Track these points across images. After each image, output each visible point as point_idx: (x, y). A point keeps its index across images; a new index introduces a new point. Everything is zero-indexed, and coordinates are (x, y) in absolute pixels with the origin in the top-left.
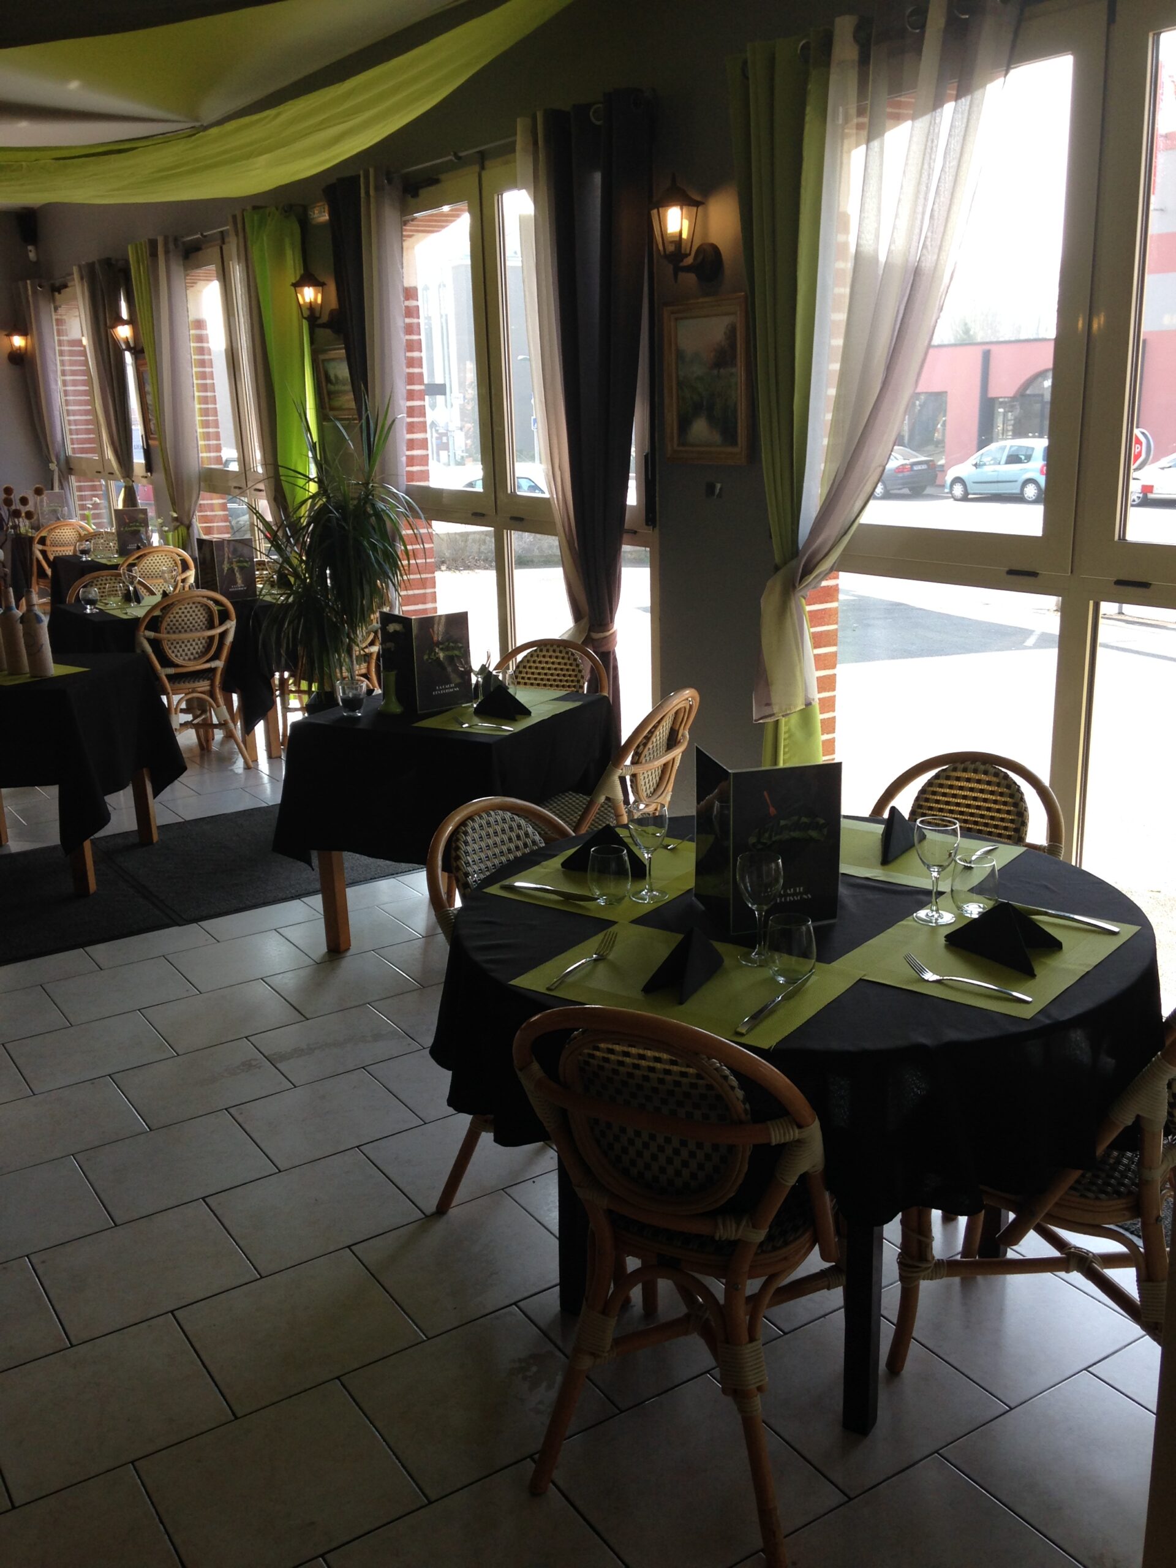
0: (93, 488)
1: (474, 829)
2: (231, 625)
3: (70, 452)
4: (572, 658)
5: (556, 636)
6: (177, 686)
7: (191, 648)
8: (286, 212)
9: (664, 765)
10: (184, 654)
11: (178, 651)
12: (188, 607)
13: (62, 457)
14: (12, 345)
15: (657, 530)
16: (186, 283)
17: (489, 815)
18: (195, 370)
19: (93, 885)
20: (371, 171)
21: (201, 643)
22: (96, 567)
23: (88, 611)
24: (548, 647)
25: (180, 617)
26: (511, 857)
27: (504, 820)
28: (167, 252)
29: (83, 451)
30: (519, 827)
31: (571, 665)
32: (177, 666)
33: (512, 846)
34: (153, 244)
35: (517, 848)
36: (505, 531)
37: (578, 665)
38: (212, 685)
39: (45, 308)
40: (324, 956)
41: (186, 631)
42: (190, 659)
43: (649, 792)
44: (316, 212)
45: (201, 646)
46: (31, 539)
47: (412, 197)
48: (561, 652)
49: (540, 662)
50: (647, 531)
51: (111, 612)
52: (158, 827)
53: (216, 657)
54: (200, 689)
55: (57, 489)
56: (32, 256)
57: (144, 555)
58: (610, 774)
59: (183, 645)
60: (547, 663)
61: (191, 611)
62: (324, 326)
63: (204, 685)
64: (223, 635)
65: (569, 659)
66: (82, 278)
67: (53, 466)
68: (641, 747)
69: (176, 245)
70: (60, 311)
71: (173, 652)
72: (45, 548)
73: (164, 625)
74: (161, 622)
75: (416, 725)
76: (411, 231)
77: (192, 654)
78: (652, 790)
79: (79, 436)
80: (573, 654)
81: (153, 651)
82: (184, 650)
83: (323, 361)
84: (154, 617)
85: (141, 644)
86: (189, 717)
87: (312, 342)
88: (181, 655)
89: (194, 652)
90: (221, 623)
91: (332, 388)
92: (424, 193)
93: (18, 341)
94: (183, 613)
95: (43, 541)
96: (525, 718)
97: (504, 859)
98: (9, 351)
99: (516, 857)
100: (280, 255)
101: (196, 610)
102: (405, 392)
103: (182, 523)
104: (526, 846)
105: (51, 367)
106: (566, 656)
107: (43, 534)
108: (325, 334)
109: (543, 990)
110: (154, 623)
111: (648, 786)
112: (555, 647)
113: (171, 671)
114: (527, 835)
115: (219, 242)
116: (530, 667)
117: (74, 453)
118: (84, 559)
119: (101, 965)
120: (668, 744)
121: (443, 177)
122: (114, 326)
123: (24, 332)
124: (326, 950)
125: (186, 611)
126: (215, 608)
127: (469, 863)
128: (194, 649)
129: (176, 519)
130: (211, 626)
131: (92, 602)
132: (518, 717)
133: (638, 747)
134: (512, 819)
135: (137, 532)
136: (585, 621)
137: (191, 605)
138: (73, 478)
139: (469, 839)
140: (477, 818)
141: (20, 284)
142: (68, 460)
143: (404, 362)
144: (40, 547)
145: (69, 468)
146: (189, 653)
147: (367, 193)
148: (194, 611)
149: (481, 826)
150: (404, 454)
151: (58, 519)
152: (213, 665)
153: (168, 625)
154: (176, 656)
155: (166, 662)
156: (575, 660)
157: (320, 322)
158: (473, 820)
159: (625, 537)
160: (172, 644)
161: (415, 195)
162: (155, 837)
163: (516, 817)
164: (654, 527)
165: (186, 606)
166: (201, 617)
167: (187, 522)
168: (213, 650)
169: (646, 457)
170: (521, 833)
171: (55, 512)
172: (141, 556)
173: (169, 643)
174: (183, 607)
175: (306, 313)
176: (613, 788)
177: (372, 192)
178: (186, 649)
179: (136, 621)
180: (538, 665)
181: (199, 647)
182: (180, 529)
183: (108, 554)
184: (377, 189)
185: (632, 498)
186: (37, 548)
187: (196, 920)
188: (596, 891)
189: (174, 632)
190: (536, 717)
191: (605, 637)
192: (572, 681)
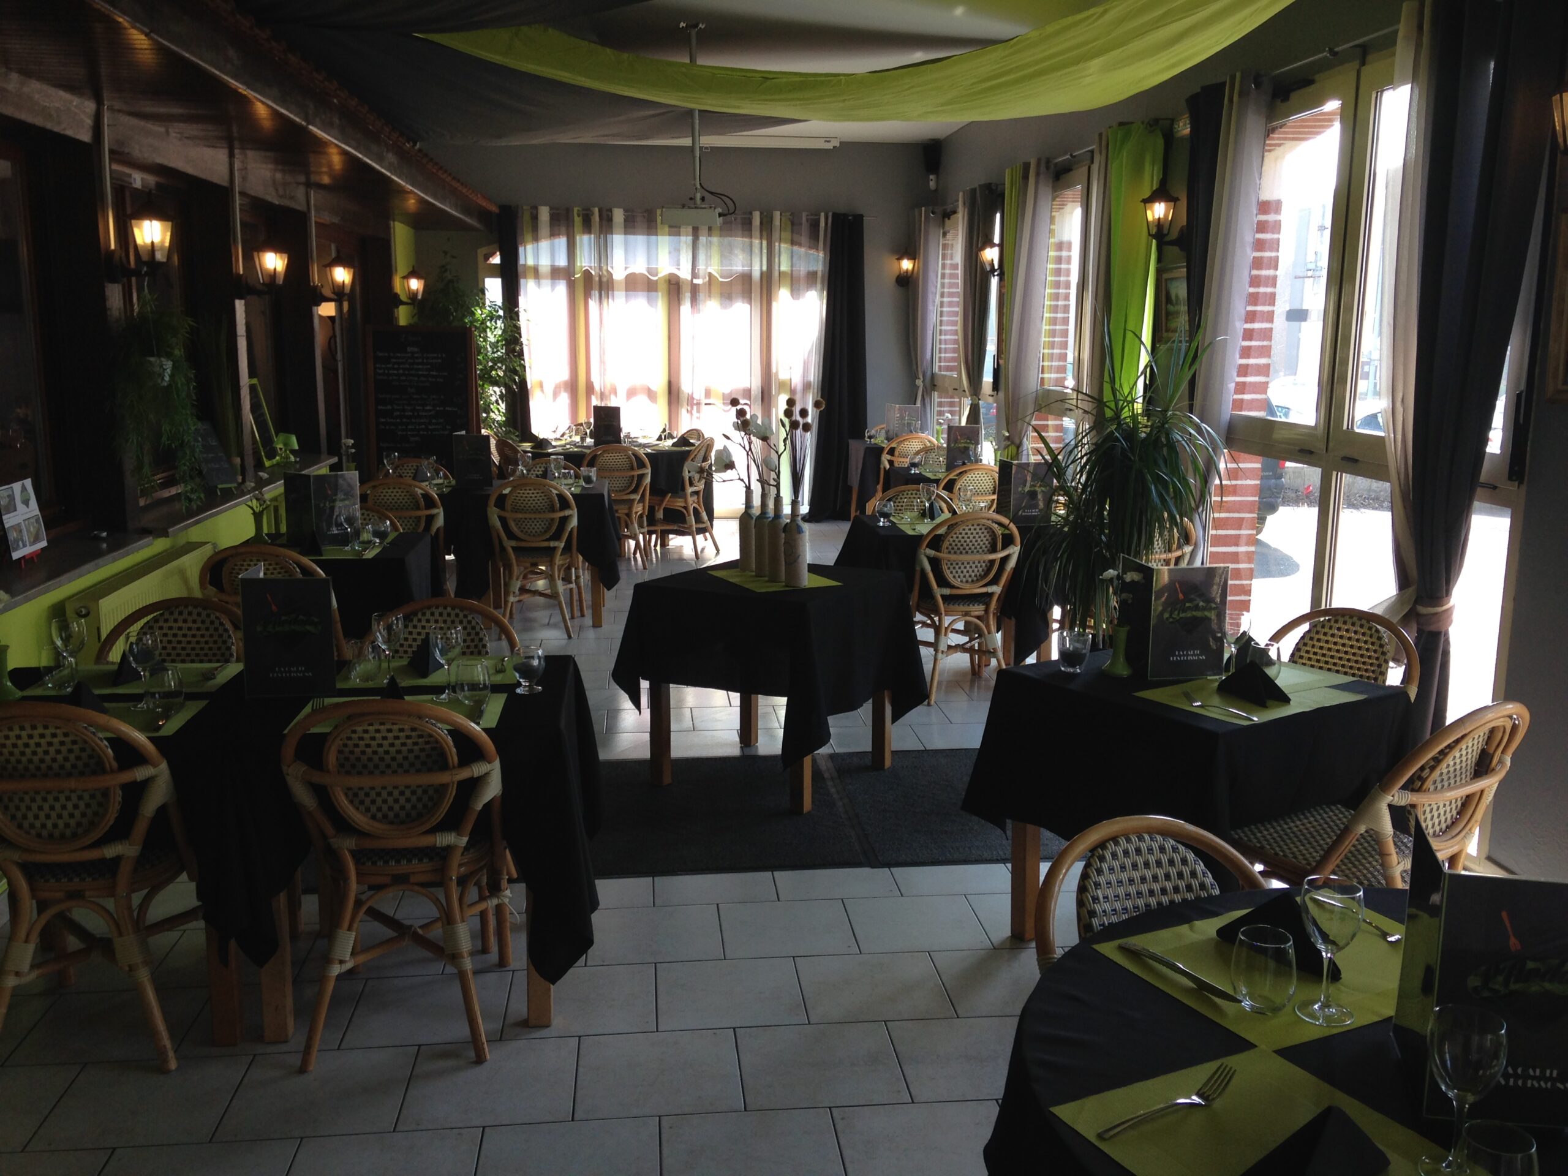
0: (952, 404)
1: (1114, 855)
2: (1015, 551)
3: (936, 370)
4: (1375, 635)
5: (1364, 606)
6: (951, 607)
7: (971, 570)
8: (1151, 126)
9: (1468, 796)
10: (962, 575)
11: (957, 572)
12: (972, 528)
13: (929, 374)
14: (900, 268)
15: (1524, 487)
16: (1052, 205)
17: (1141, 839)
18: (1048, 291)
19: (807, 804)
20: (1238, 75)
21: (981, 566)
22: (921, 479)
23: (881, 524)
24: (1347, 618)
25: (963, 538)
26: (1165, 900)
27: (1162, 849)
28: (1038, 174)
29: (948, 369)
30: (1184, 861)
31: (1373, 644)
32: (952, 587)
33: (1169, 886)
34: (1026, 167)
35: (1176, 889)
36: (1334, 473)
37: (1381, 646)
38: (986, 611)
39: (934, 233)
40: (1007, 938)
41: (967, 552)
42: (967, 582)
43: (1437, 828)
44: (1181, 124)
45: (981, 569)
46: (882, 449)
47: (1283, 101)
48: (1362, 626)
49: (1333, 635)
50: (1513, 487)
51: (902, 527)
52: (894, 753)
53: (995, 581)
54: (973, 614)
55: (918, 404)
56: (932, 185)
57: (965, 472)
58: (1374, 800)
59: (962, 567)
60: (1341, 637)
61: (975, 532)
62: (1172, 243)
63: (978, 609)
64: (1005, 560)
65: (1371, 636)
66: (964, 204)
67: (919, 382)
68: (1427, 770)
69: (1048, 168)
70: (949, 236)
71: (951, 573)
72: (893, 458)
73: (946, 544)
74: (943, 541)
75: (1137, 694)
76: (1279, 139)
77: (970, 576)
78: (1444, 826)
79: (947, 355)
80: (1377, 631)
81: (933, 570)
82: (962, 572)
83: (1166, 280)
84: (936, 536)
85: (921, 564)
86: (963, 639)
87: (1159, 260)
88: (959, 577)
89: (973, 574)
90: (1004, 547)
91: (1171, 308)
92: (1295, 96)
93: (906, 265)
94: (966, 534)
95: (892, 452)
96: (1283, 706)
97: (1153, 901)
98: (898, 273)
99: (1172, 902)
100: (1137, 169)
101: (980, 532)
102: (1243, 313)
103: (1013, 443)
104: (1189, 888)
105: (931, 289)
106: (1369, 632)
107: (893, 445)
108: (1173, 251)
109: (1092, 1138)
110: (936, 542)
111: (1437, 821)
112: (1355, 619)
113: (947, 591)
114: (1193, 874)
115: (1089, 162)
116: (1319, 640)
117: (940, 370)
118: (913, 472)
119: (780, 896)
120: (1475, 770)
121: (1317, 77)
122: (983, 248)
123: (912, 257)
124: (1009, 934)
125: (969, 532)
126: (999, 531)
127: (1098, 899)
128: (973, 571)
129: (1008, 438)
130: (993, 550)
131: (886, 515)
132: (1269, 703)
133: (1422, 768)
134: (1175, 850)
135: (967, 449)
136: (1411, 591)
137: (975, 527)
138: (936, 394)
139: (1105, 866)
140: (1122, 841)
141: (916, 211)
142: (933, 375)
143: (1246, 280)
144: (889, 457)
145: (933, 384)
146: (967, 575)
147: (1231, 101)
148: (977, 533)
149: (1126, 853)
150: (1232, 379)
151: (911, 432)
152: (990, 589)
153: (951, 545)
154: (954, 577)
155: (943, 582)
156: (1379, 638)
157: (1167, 239)
158: (1117, 843)
159: (1479, 491)
160: (952, 564)
161: (1286, 98)
162: (888, 763)
163: (1181, 848)
164: (1521, 483)
165: (970, 527)
166: (985, 539)
167: (1017, 441)
168: (992, 572)
169: (1519, 396)
170: (1186, 871)
171: (909, 425)
172: (961, 473)
173: (949, 563)
174: (967, 528)
175: (1154, 231)
176: (1378, 818)
177: (1236, 98)
178: (965, 571)
179: (920, 538)
180: (1330, 638)
181: (979, 570)
182: (1010, 448)
183: (936, 468)
184: (1240, 95)
185: (1495, 443)
186: (885, 458)
187: (889, 865)
188: (1243, 988)
189: (955, 553)
190: (1294, 708)
191: (1436, 614)
192: (1371, 665)
